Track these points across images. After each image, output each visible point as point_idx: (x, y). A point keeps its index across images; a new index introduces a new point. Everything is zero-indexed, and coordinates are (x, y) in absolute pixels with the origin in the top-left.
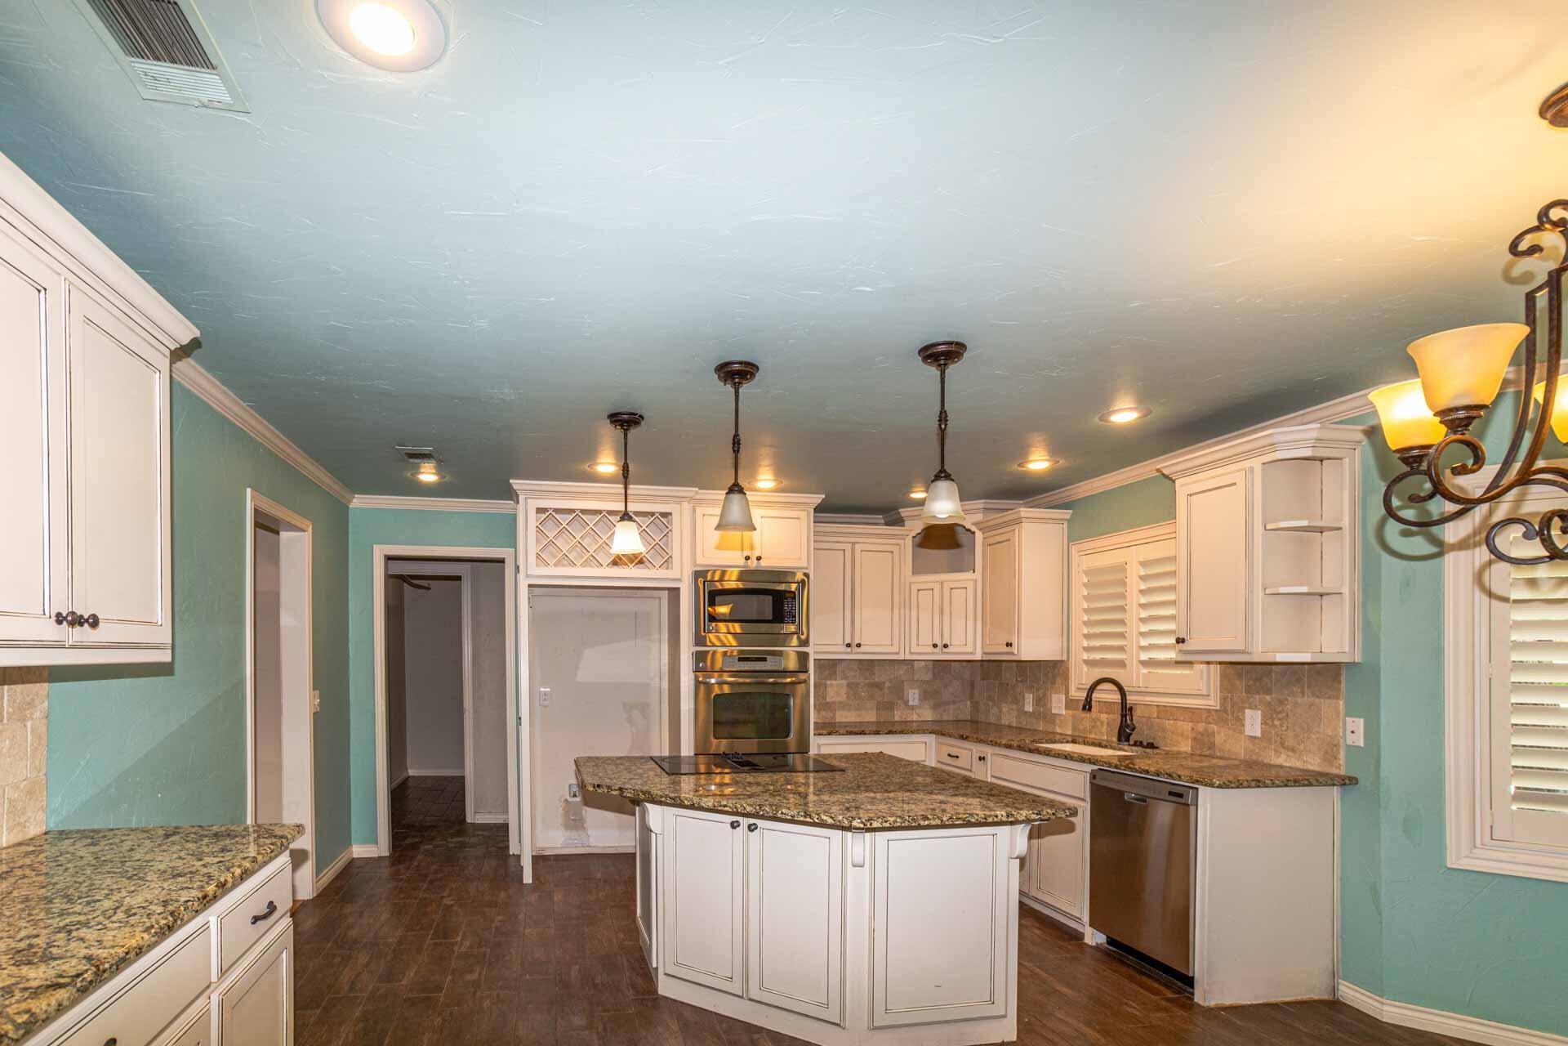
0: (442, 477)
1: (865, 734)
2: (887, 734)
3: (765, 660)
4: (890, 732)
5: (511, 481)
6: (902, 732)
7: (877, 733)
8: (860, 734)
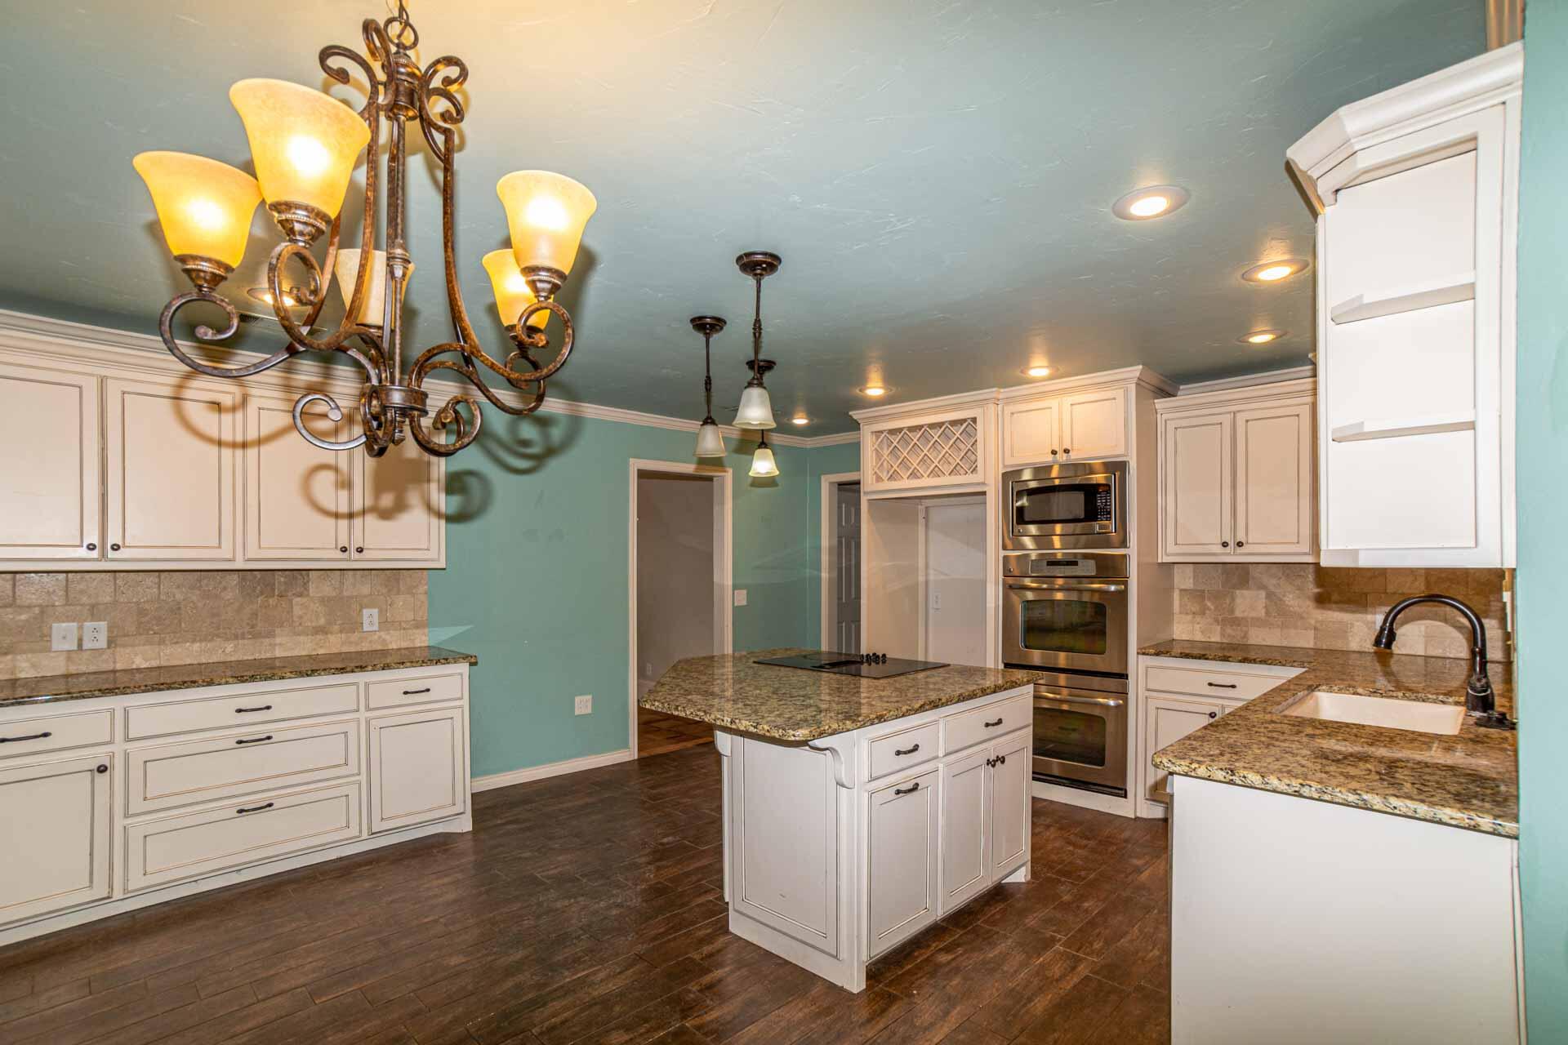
0: (812, 420)
1: (1207, 659)
2: (1240, 661)
3: (1075, 563)
4: (1245, 660)
5: (850, 413)
6: (1263, 662)
7: (1225, 659)
8: (1200, 658)
